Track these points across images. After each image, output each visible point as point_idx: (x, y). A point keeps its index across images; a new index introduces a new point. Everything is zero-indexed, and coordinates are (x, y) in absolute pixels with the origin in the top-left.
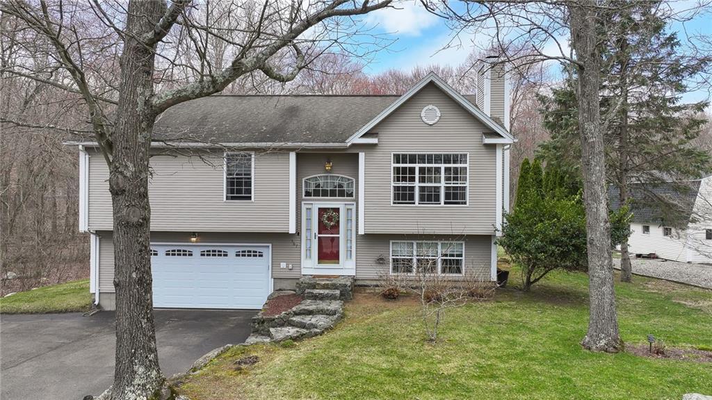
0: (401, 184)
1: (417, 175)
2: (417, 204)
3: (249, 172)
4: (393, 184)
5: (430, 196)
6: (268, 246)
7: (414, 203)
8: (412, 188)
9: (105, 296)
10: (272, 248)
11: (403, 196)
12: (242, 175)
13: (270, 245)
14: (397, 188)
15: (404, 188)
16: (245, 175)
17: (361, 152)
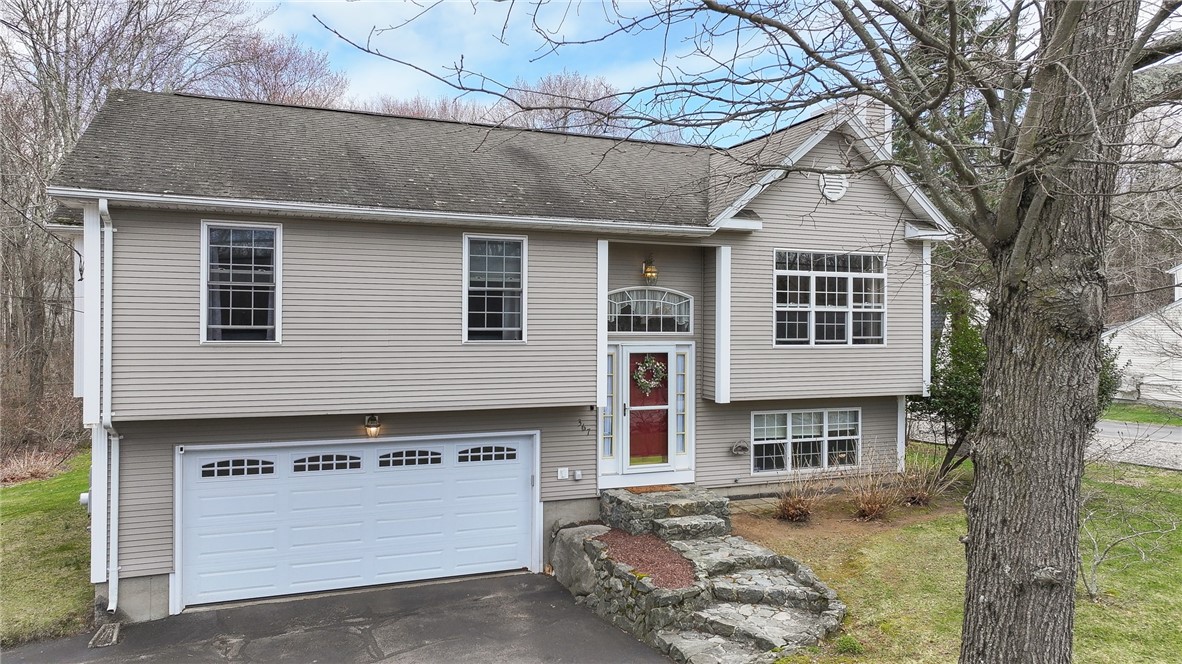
0: (788, 308)
1: (813, 292)
2: (812, 344)
3: (517, 280)
4: (776, 307)
5: (830, 330)
6: (532, 436)
7: (808, 343)
8: (804, 315)
9: (134, 585)
10: (541, 438)
11: (790, 329)
12: (499, 284)
13: (537, 433)
14: (780, 315)
15: (792, 315)
16: (507, 285)
17: (725, 245)
